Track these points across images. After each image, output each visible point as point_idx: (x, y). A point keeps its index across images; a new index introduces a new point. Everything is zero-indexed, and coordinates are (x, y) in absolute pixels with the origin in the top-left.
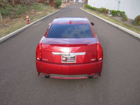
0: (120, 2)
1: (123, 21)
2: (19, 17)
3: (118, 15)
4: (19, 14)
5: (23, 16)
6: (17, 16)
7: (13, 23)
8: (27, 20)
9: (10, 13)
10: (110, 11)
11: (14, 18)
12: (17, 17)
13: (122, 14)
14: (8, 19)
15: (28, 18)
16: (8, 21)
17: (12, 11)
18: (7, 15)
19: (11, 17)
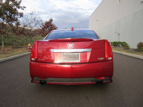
0: (119, 34)
1: (125, 49)
2: (21, 48)
3: (119, 46)
4: (22, 45)
5: (25, 46)
6: (19, 46)
7: (14, 51)
8: (29, 47)
9: (13, 43)
10: (111, 43)
11: (16, 48)
12: (18, 48)
13: (124, 44)
14: (10, 48)
15: (30, 46)
16: (9, 50)
17: (15, 42)
18: (10, 44)
19: (13, 47)
